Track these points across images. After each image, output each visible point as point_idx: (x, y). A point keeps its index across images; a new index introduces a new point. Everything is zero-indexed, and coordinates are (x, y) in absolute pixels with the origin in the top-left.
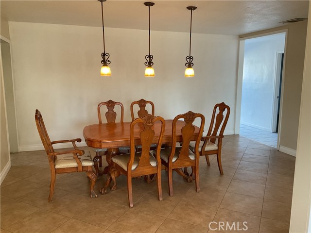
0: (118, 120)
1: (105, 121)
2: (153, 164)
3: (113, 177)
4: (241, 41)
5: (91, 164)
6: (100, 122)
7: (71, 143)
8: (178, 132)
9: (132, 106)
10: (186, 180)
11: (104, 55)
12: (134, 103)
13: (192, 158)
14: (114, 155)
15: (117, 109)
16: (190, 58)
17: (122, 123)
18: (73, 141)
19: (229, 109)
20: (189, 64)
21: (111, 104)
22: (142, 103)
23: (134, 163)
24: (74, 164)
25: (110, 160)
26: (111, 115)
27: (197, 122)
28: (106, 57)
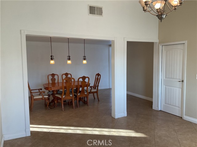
0: (56, 81)
1: (51, 82)
2: (71, 96)
3: (56, 102)
4: (110, 48)
5: (47, 97)
6: (49, 82)
7: (38, 90)
8: (80, 84)
9: (62, 76)
10: (84, 103)
11: (51, 56)
12: (63, 74)
13: (86, 93)
14: (55, 94)
15: (56, 77)
16: (85, 56)
17: (58, 82)
18: (39, 89)
19: (100, 76)
20: (85, 59)
21: (53, 75)
22: (67, 74)
23: (64, 95)
24: (41, 97)
25: (54, 96)
26: (53, 80)
27: (87, 80)
28: (52, 57)
